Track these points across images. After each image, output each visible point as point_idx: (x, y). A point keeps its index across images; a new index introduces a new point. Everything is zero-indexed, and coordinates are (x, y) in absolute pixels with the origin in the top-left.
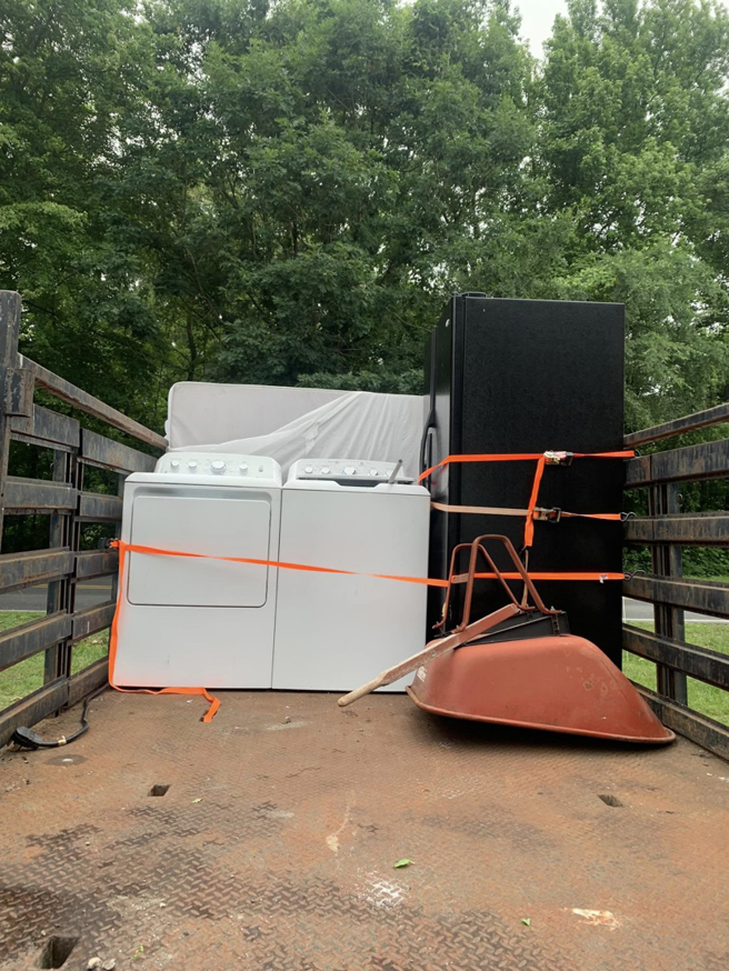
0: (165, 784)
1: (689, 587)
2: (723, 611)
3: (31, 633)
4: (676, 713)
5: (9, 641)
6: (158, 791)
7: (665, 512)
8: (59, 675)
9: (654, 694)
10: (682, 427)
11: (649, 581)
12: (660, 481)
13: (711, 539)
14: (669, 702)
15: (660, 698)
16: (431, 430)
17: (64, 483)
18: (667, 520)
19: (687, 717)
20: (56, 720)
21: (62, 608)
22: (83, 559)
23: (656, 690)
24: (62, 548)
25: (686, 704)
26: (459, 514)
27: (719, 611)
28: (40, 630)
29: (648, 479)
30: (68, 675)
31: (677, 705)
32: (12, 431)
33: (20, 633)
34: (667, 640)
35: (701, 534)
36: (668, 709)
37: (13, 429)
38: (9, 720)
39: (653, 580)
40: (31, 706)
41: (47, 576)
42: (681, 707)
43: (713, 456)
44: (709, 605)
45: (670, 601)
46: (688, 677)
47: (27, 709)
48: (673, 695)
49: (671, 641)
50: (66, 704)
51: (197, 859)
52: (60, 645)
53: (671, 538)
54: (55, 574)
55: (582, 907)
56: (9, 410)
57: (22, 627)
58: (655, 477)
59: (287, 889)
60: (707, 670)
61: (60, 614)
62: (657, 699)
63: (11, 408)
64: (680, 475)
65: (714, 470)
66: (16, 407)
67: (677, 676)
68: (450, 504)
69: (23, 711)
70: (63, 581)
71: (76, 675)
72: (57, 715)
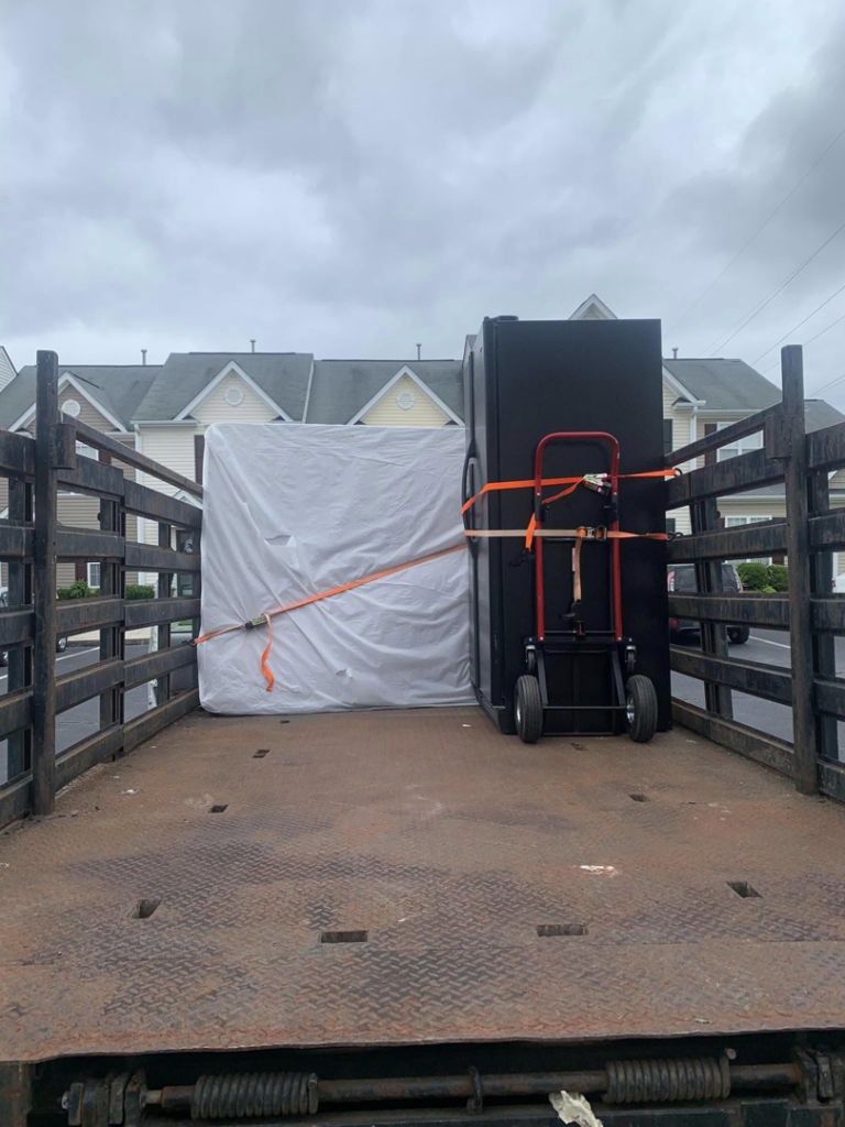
0: (223, 804)
1: (726, 601)
2: (754, 621)
3: (88, 677)
4: (721, 726)
5: (70, 683)
6: (217, 809)
7: (704, 529)
8: (114, 720)
9: (703, 711)
10: (713, 443)
11: (693, 600)
12: (699, 498)
13: (741, 551)
14: (716, 717)
15: (709, 715)
16: (472, 461)
17: (112, 532)
18: (705, 536)
19: (729, 729)
20: (114, 764)
21: (114, 655)
22: (131, 608)
23: (704, 707)
24: (112, 595)
25: (732, 717)
26: (500, 538)
27: (750, 621)
28: (96, 674)
29: (688, 497)
30: (122, 722)
31: (722, 718)
32: (59, 482)
33: (79, 676)
34: (710, 656)
35: (733, 547)
36: (714, 723)
37: (60, 479)
38: (73, 757)
39: (696, 598)
40: (92, 746)
41: (100, 622)
42: (726, 721)
43: (741, 468)
44: (743, 616)
45: (712, 617)
46: (733, 691)
47: (89, 748)
48: (718, 711)
49: (715, 657)
50: (122, 749)
51: (257, 850)
52: (114, 691)
53: (710, 554)
54: (108, 621)
55: (589, 864)
56: (55, 462)
57: (79, 671)
58: (693, 495)
59: (335, 864)
60: (743, 679)
61: (113, 660)
62: (706, 717)
63: (56, 462)
64: (714, 490)
65: (742, 483)
66: (61, 460)
67: (722, 690)
68: (490, 529)
69: (85, 750)
70: (114, 628)
71: (128, 724)
72: (114, 760)
